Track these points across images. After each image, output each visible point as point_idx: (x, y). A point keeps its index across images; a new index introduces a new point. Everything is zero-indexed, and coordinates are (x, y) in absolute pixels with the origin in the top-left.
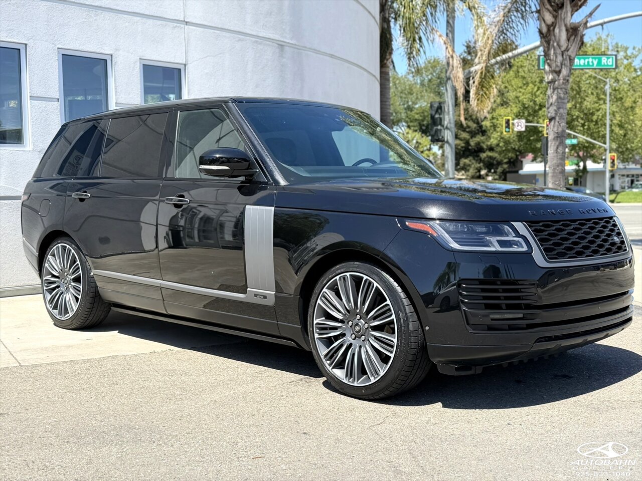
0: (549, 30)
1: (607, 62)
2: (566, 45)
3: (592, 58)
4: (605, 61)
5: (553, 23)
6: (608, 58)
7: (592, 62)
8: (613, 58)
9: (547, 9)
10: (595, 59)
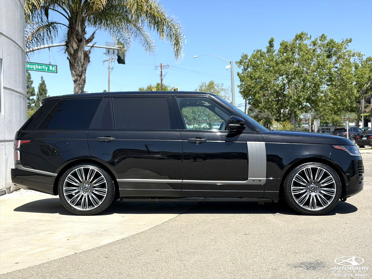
0: (75, 53)
1: (52, 69)
2: (83, 62)
3: (45, 66)
4: (51, 68)
5: (77, 49)
6: (53, 67)
7: (45, 68)
8: (55, 67)
9: (75, 41)
10: (46, 66)
